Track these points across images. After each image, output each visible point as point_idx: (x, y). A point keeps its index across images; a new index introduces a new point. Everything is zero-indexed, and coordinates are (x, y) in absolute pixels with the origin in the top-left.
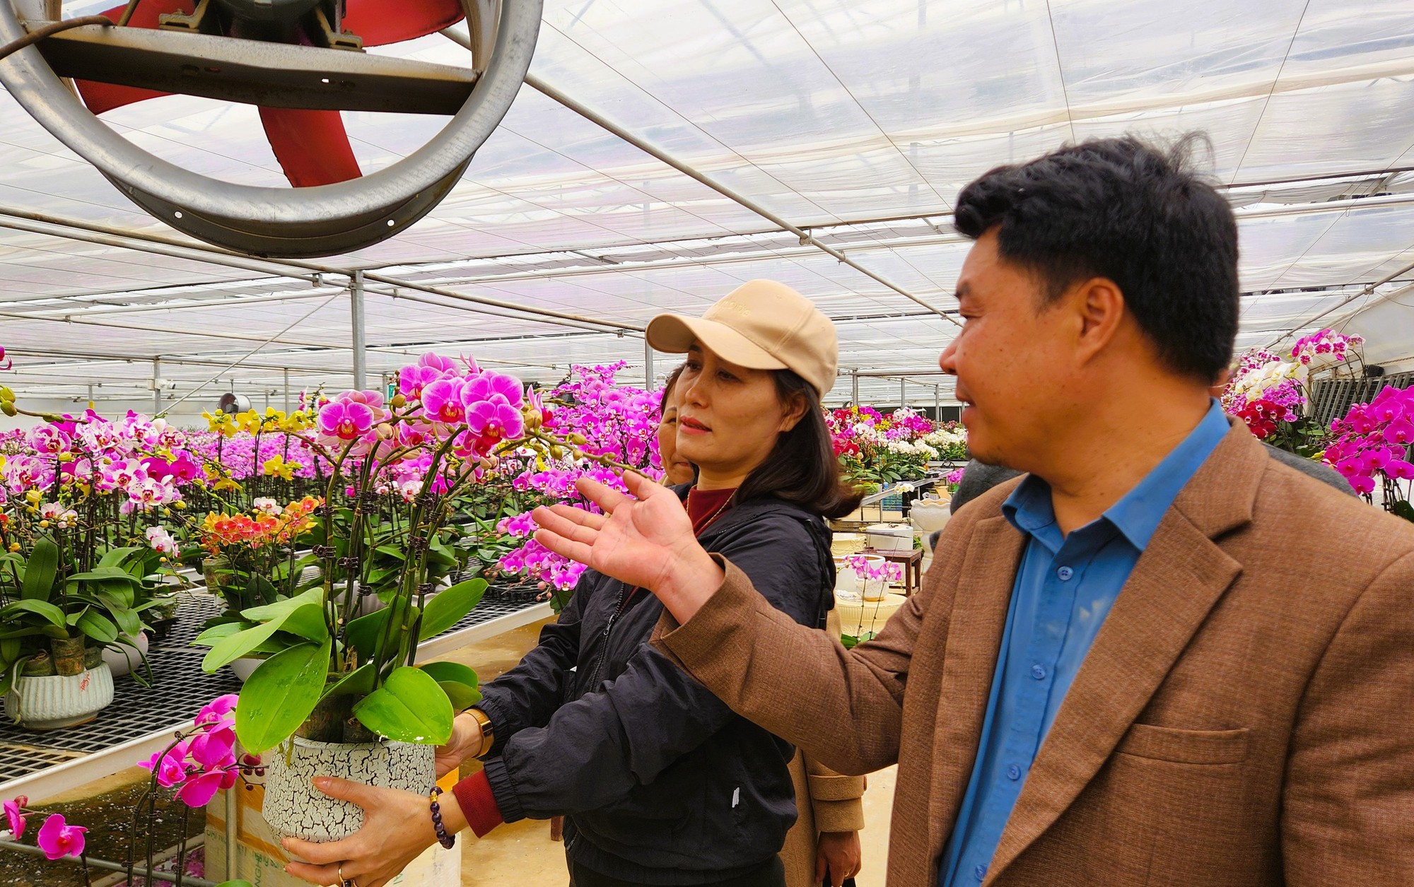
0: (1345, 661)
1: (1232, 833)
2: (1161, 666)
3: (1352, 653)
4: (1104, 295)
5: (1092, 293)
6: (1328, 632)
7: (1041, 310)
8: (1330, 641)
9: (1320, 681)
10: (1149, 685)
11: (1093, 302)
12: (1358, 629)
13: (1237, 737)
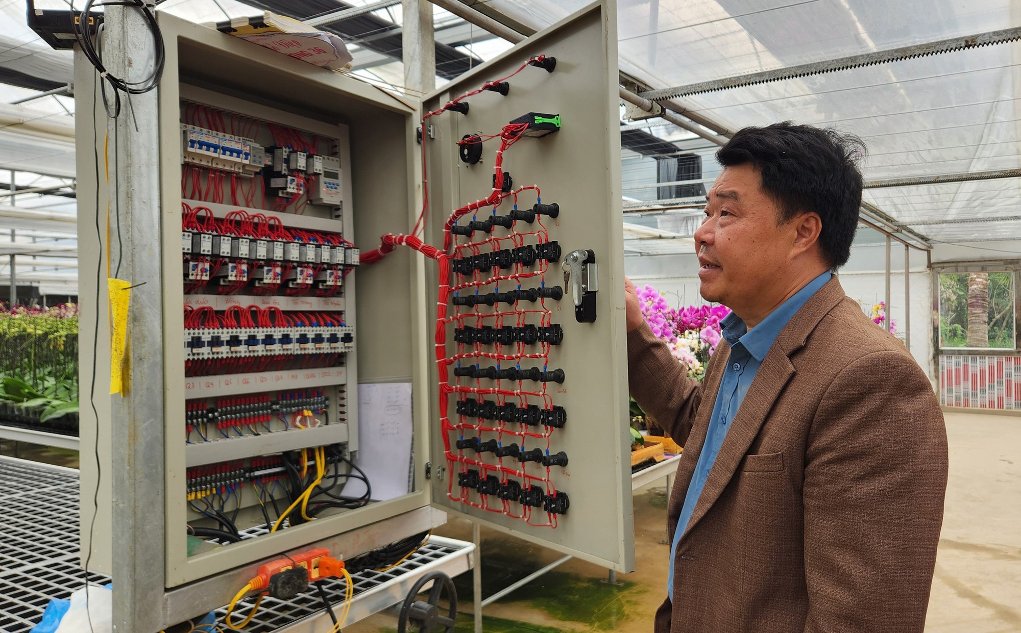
0: (824, 414)
1: (782, 509)
2: (757, 425)
3: (827, 410)
4: (813, 222)
5: (807, 220)
6: (818, 400)
7: (779, 223)
8: (818, 404)
9: (814, 426)
10: (752, 435)
11: (806, 225)
12: (829, 398)
13: (777, 456)
